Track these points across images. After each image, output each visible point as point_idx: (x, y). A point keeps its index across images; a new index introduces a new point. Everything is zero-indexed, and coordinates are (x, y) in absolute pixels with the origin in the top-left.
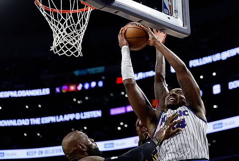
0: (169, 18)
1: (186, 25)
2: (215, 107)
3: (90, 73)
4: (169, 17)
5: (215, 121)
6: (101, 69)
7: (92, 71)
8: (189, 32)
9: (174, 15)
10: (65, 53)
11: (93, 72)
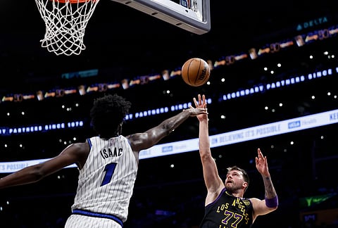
0: (187, 11)
1: (206, 18)
2: (223, 117)
3: (82, 76)
4: (187, 9)
5: (221, 133)
6: (94, 72)
7: (83, 74)
8: (209, 28)
9: (193, 7)
10: (64, 52)
11: (86, 76)
